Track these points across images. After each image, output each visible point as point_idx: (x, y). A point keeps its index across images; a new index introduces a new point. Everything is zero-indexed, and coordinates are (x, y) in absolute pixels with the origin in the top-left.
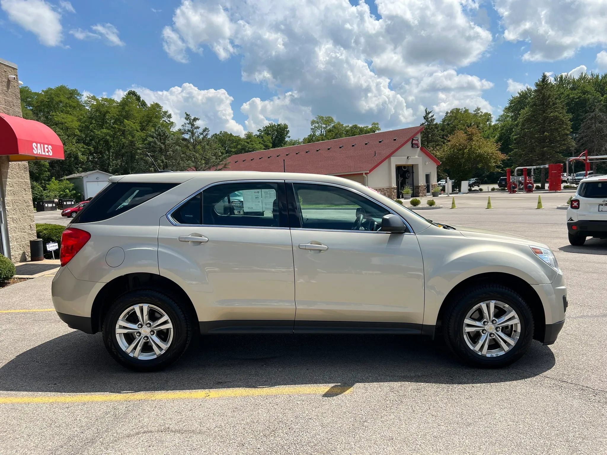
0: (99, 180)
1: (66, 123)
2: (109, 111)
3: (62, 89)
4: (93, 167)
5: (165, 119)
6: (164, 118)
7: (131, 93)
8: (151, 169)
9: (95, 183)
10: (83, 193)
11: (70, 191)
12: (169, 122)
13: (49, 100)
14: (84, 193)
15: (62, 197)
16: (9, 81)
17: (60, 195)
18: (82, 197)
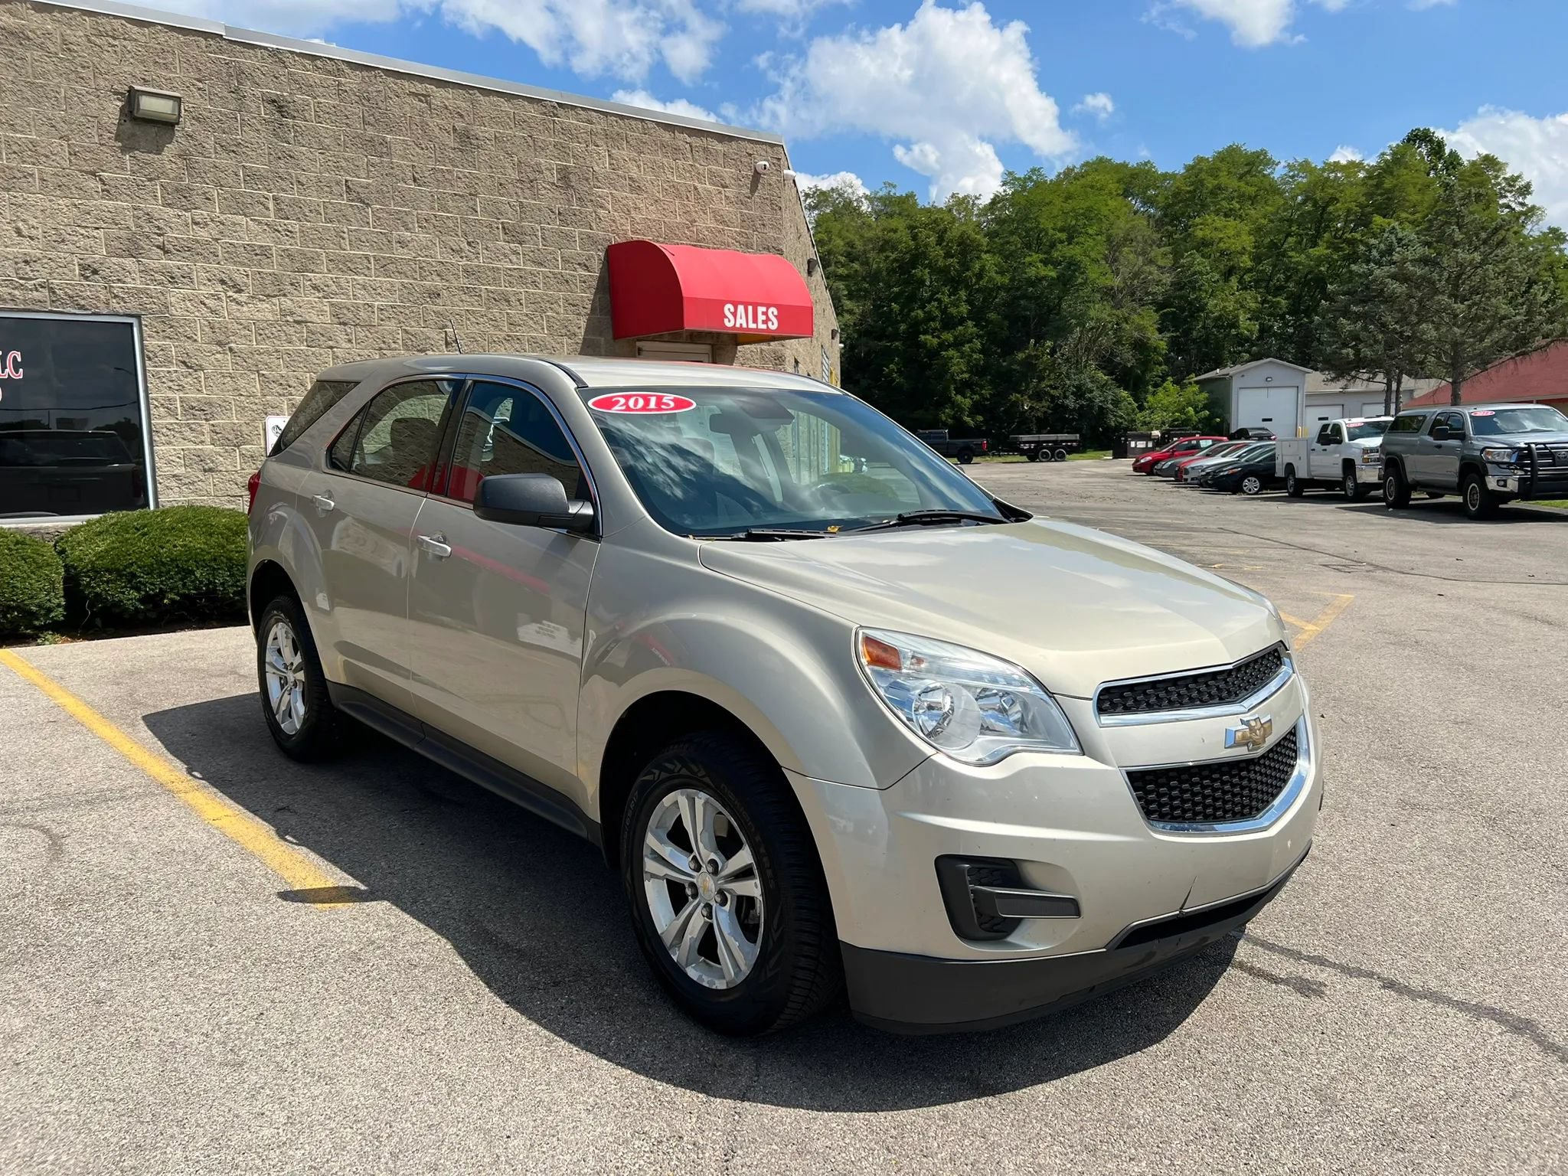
0: (1270, 384)
1: (1221, 239)
2: (1338, 195)
3: (1230, 157)
4: (1279, 350)
5: (1510, 199)
6: (1506, 197)
7: (1416, 136)
8: (1344, 351)
9: (1263, 390)
10: (1227, 416)
11: (1197, 412)
12: (1518, 208)
13: (1192, 188)
14: (1230, 417)
15: (1177, 426)
16: (757, 176)
17: (1174, 421)
18: (1225, 425)
